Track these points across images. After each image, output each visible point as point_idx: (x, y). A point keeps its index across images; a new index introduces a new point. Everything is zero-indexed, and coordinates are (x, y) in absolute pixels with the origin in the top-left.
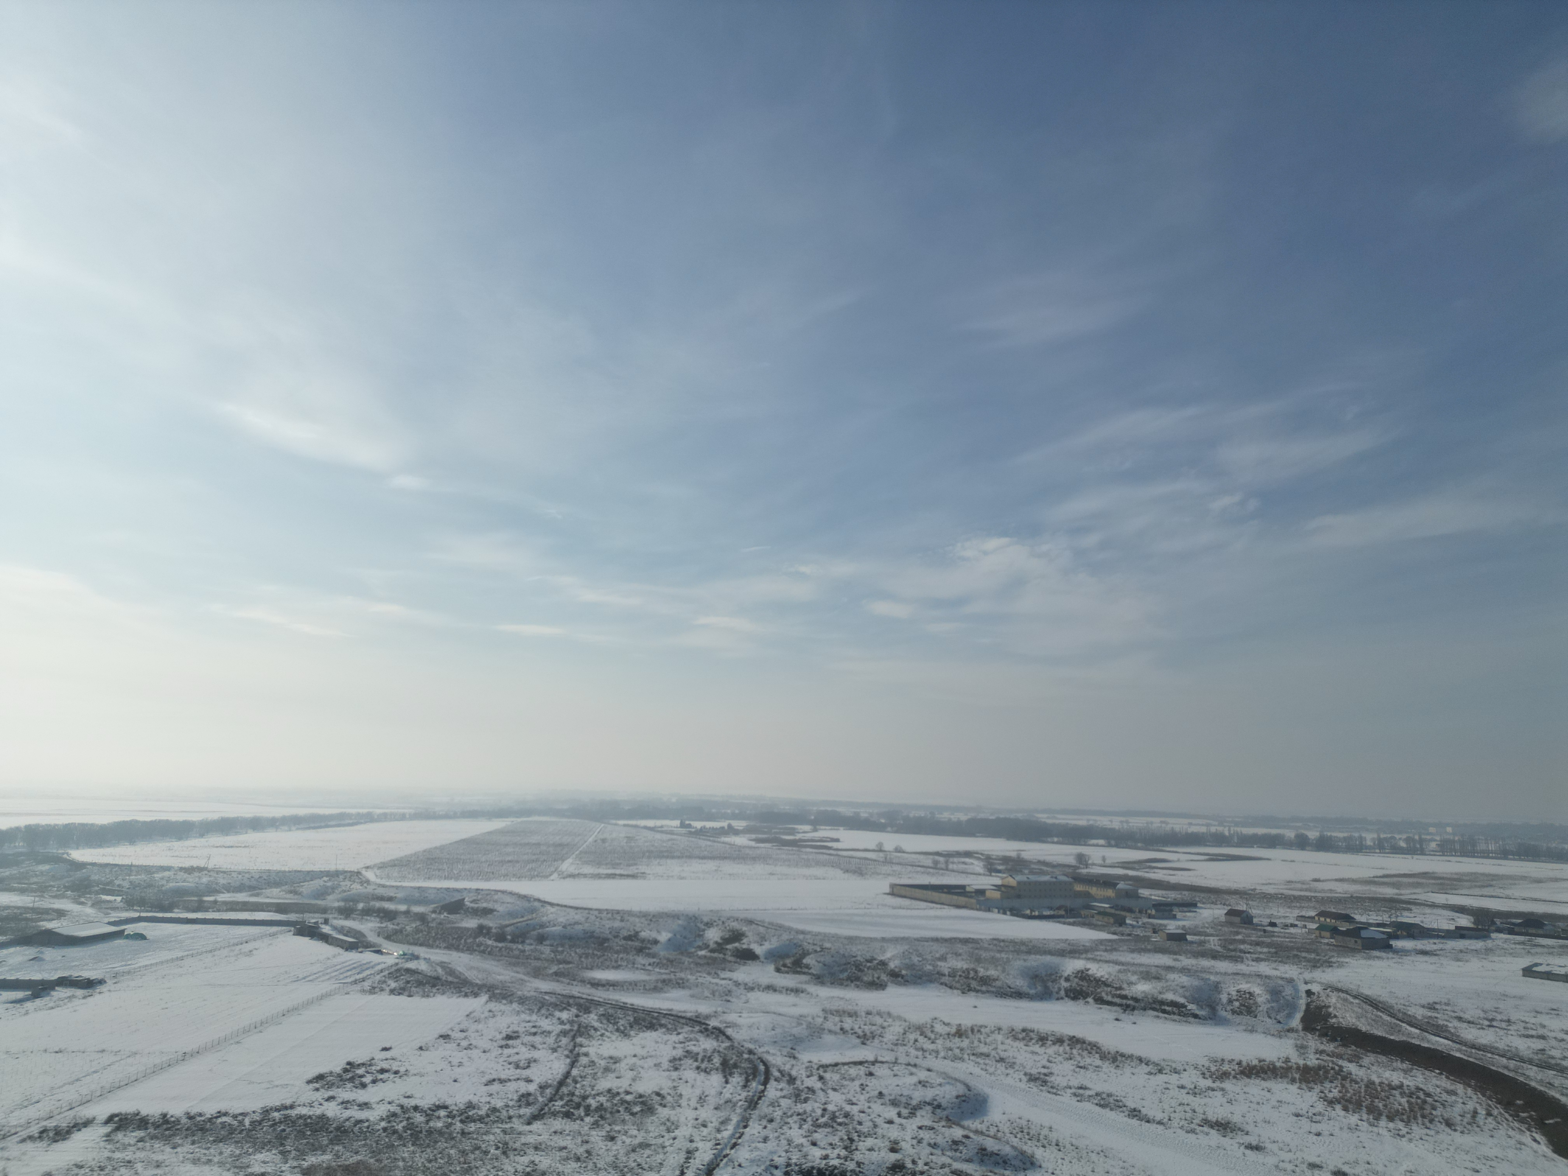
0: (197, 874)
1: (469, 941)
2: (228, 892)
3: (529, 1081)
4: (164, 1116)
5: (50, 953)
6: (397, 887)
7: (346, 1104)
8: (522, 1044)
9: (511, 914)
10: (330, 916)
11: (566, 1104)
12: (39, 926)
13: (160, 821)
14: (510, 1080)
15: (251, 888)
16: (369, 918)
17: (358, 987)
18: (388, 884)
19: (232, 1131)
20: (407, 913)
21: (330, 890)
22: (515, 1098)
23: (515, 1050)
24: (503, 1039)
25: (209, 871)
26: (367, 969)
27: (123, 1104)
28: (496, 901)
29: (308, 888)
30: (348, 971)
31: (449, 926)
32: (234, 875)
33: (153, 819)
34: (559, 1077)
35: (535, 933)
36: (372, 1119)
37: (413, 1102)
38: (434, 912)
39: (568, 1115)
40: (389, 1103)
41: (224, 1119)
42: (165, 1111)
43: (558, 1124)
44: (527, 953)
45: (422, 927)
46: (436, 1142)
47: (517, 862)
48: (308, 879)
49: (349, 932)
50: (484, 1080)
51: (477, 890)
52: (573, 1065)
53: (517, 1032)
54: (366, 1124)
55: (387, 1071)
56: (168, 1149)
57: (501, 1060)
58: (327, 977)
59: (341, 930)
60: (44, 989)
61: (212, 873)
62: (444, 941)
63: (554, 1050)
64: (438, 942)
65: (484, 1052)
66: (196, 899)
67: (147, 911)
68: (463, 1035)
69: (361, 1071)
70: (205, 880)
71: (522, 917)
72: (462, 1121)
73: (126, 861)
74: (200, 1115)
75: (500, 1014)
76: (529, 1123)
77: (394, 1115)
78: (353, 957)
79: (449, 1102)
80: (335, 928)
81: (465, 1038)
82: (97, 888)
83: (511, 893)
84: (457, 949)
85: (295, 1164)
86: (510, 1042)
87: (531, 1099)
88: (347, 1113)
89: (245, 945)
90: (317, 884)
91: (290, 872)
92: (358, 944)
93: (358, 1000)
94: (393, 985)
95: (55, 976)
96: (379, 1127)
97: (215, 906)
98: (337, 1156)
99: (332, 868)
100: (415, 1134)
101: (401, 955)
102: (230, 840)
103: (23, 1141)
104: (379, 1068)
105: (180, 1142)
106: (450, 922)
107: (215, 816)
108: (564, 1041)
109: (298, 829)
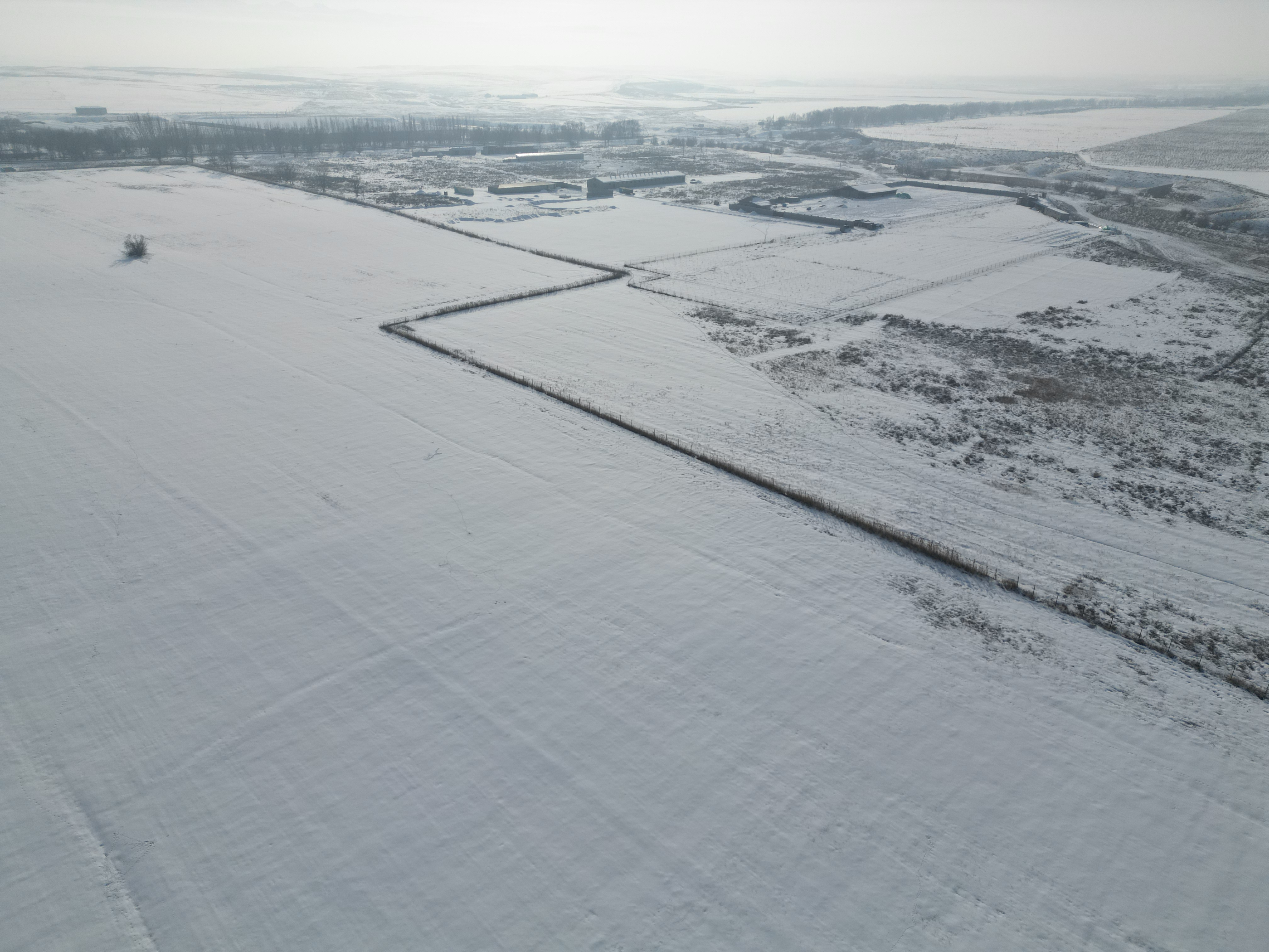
0: (947, 150)
1: (1170, 223)
2: (970, 166)
3: (1207, 348)
4: (919, 321)
5: (851, 203)
6: (1110, 170)
7: (1045, 337)
8: (1207, 317)
9: (1218, 203)
10: (1048, 191)
11: (1241, 373)
12: (843, 183)
13: (923, 106)
14: (1189, 344)
15: (987, 164)
16: (1080, 195)
17: (1065, 251)
18: (1101, 166)
19: (961, 340)
20: (1115, 193)
21: (1050, 169)
22: (1192, 358)
23: (1199, 321)
24: (1188, 310)
25: (956, 148)
26: (1074, 237)
27: (894, 309)
28: (1204, 189)
29: (1032, 166)
30: (1058, 237)
31: (1154, 208)
32: (975, 152)
33: (918, 103)
34: (1238, 350)
35: (1241, 222)
36: (1064, 351)
37: (1099, 345)
38: (1140, 194)
39: (1240, 381)
40: (1080, 342)
41: (957, 331)
42: (919, 319)
43: (1229, 386)
44: (1228, 240)
45: (1128, 207)
46: (1115, 378)
47: (1235, 152)
48: (1032, 158)
49: (1062, 206)
50: (1165, 340)
51: (1187, 177)
52: (1254, 342)
53: (1203, 307)
54: (1059, 354)
55: (1081, 319)
56: (920, 343)
57: (1185, 326)
58: (1041, 240)
59: (1055, 204)
60: (847, 227)
61: (957, 150)
62: (1147, 221)
63: (1238, 327)
64: (1140, 221)
65: (1169, 318)
66: (945, 170)
67: (912, 178)
68: (1151, 301)
69: (1060, 315)
70: (953, 155)
71: (1230, 206)
72: (1139, 367)
73: (898, 138)
74: (941, 325)
75: (1189, 289)
76: (1201, 380)
77: (1083, 351)
78: (1063, 226)
79: (1130, 350)
80: (1050, 201)
81: (1153, 304)
82: (879, 158)
83: (1222, 183)
84: (1158, 229)
85: (1004, 370)
86: (1195, 314)
87: (1207, 362)
88: (1045, 344)
89: (979, 209)
90: (1040, 163)
91: (1018, 151)
92: (1069, 216)
93: (1064, 262)
94: (1095, 253)
95: (853, 219)
96: (1069, 358)
97: (959, 177)
98: (1035, 371)
99: (1054, 149)
100: (1098, 368)
101: (1105, 229)
102: (974, 122)
103: (837, 321)
104: (1074, 315)
105: (928, 340)
106: (1154, 205)
107: (963, 102)
108: (1250, 321)
109: (1027, 114)
